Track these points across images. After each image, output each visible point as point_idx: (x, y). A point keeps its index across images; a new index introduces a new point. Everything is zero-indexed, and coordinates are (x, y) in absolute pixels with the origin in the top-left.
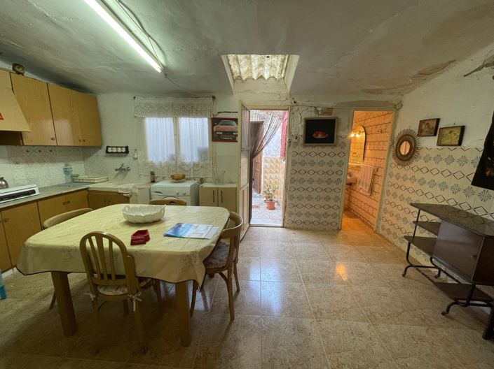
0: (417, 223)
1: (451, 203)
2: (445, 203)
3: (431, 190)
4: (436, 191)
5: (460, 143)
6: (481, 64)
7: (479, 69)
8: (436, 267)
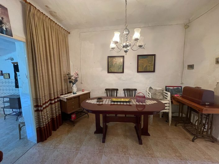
0: (4, 102)
1: (13, 94)
2: (11, 94)
3: (6, 92)
4: (8, 92)
5: (9, 78)
6: (8, 58)
7: (8, 59)
8: (14, 112)
